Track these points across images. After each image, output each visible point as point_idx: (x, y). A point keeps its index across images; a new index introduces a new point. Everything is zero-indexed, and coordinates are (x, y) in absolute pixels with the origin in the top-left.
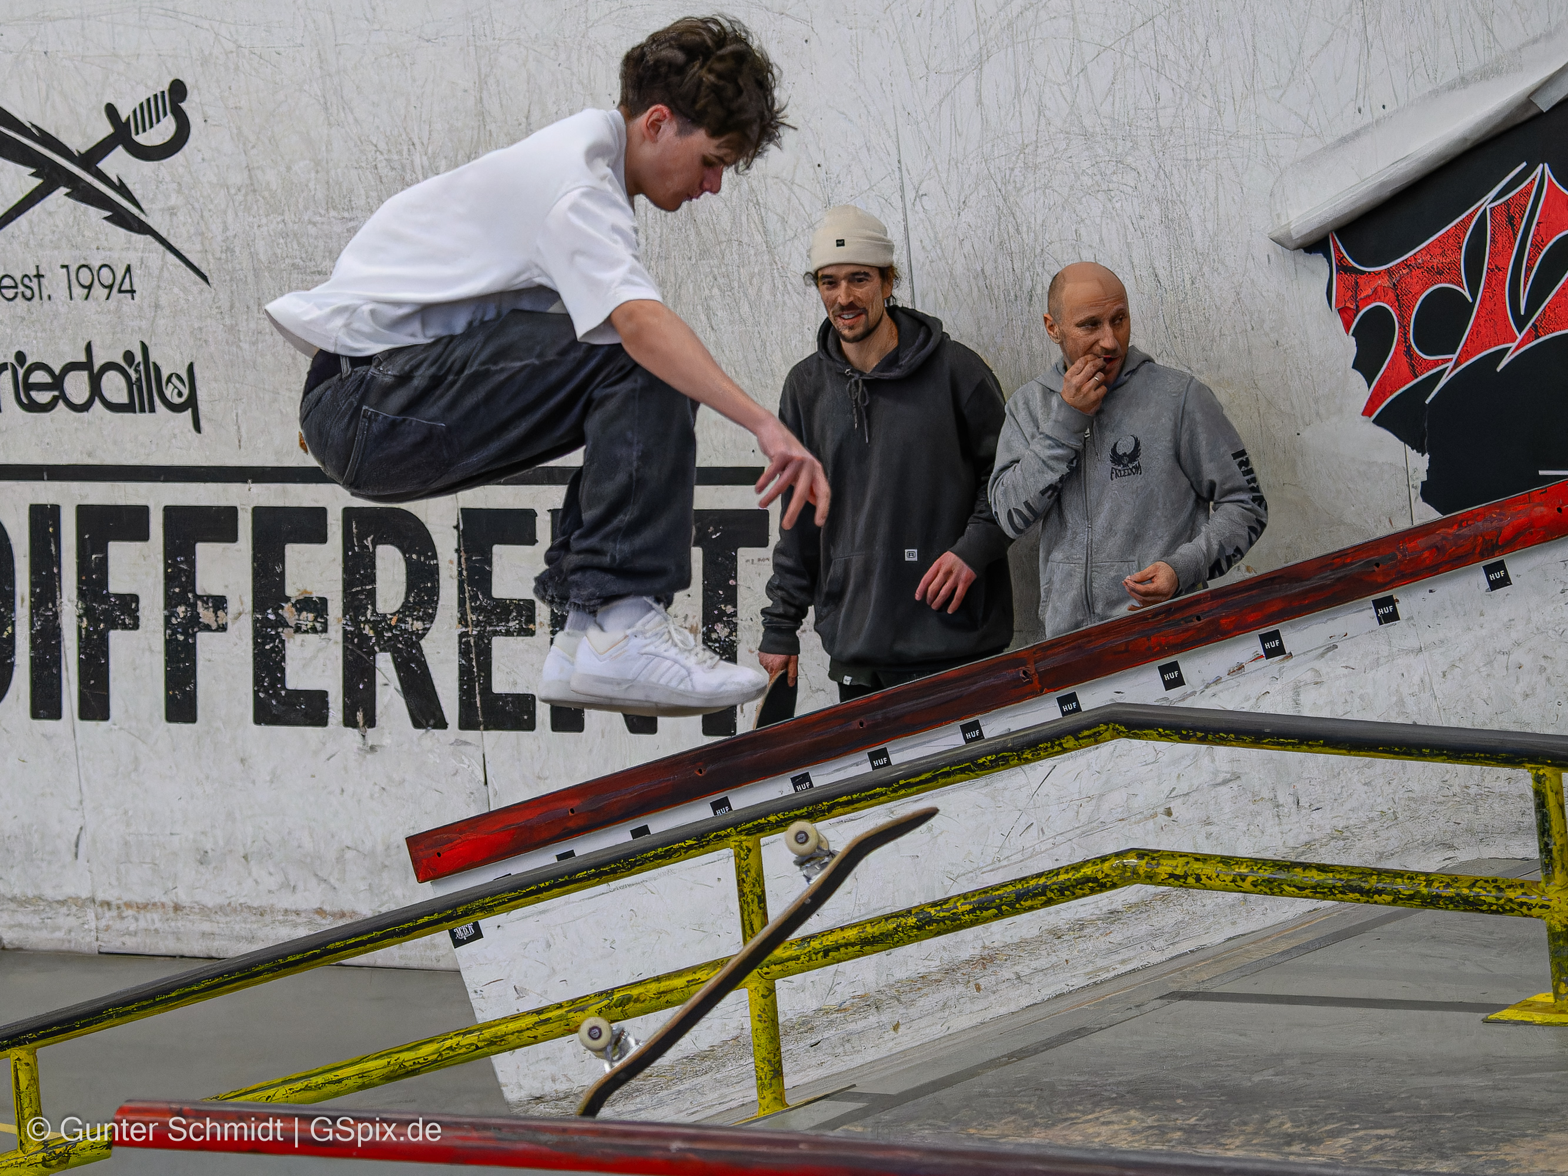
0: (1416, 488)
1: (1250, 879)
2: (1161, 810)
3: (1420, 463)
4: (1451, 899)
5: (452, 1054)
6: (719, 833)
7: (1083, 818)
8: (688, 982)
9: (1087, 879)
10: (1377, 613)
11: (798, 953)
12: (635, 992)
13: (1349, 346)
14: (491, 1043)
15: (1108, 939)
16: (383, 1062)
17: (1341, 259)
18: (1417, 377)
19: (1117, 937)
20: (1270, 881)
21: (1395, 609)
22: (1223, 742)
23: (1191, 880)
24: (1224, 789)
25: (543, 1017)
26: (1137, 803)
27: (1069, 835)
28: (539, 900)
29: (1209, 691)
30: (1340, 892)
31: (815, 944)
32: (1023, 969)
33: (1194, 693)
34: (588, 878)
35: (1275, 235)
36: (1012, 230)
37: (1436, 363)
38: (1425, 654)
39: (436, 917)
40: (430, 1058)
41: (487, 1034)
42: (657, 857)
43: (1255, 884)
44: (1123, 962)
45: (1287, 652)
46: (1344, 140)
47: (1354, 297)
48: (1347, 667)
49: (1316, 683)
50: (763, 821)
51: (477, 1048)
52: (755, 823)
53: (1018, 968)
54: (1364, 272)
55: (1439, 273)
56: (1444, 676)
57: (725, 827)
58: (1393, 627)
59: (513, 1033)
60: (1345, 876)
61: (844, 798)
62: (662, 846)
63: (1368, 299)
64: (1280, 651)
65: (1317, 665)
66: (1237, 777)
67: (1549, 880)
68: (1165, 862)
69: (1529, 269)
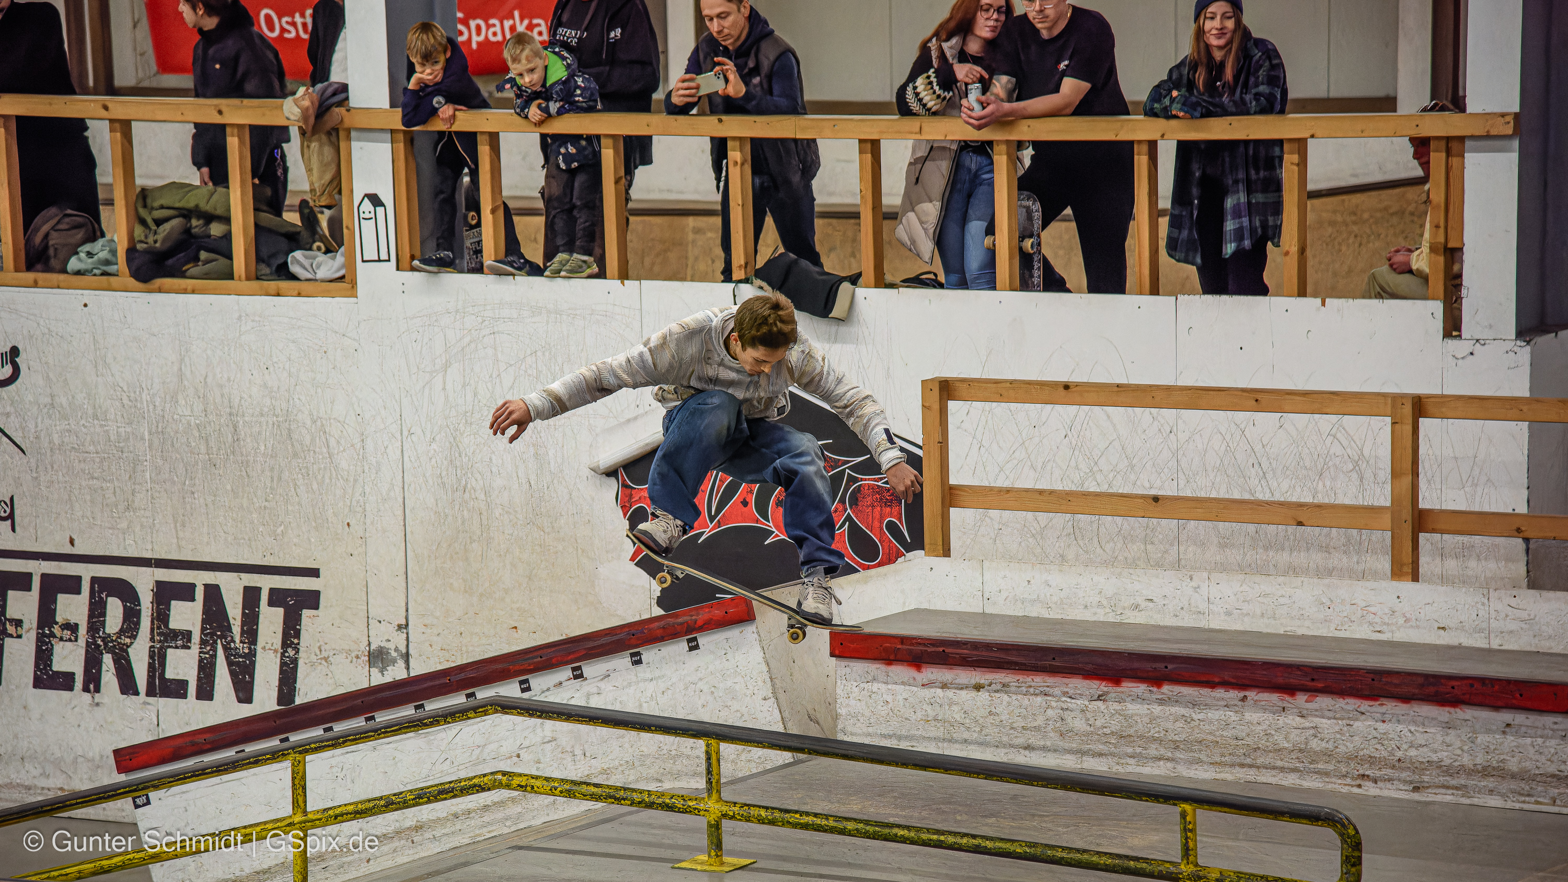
0: (654, 598)
1: (559, 789)
2: (515, 754)
3: (657, 587)
4: (660, 804)
5: (129, 862)
6: (284, 753)
7: (474, 757)
8: (263, 830)
9: (475, 786)
10: (631, 659)
11: (321, 816)
13: (626, 524)
14: (151, 857)
15: (483, 819)
17: (624, 480)
19: (487, 818)
20: (569, 791)
21: (640, 658)
22: (550, 718)
23: (529, 788)
24: (548, 747)
26: (503, 750)
27: (467, 765)
28: (185, 783)
29: (545, 693)
30: (605, 798)
31: (331, 812)
32: (437, 833)
33: (536, 694)
34: (212, 772)
35: (592, 466)
36: (457, 455)
38: (654, 682)
39: (125, 790)
40: (117, 864)
41: (149, 852)
42: (250, 763)
43: (561, 792)
45: (585, 677)
46: (629, 421)
47: (629, 501)
48: (614, 686)
49: (598, 691)
50: (308, 747)
51: (143, 860)
52: (304, 748)
53: (435, 832)
54: (635, 488)
56: (663, 693)
57: (287, 750)
58: (639, 668)
59: (164, 853)
60: (607, 790)
61: (351, 738)
62: (252, 758)
63: (636, 502)
64: (581, 676)
65: (599, 684)
66: (554, 739)
67: (710, 797)
68: (514, 779)
69: (718, 492)
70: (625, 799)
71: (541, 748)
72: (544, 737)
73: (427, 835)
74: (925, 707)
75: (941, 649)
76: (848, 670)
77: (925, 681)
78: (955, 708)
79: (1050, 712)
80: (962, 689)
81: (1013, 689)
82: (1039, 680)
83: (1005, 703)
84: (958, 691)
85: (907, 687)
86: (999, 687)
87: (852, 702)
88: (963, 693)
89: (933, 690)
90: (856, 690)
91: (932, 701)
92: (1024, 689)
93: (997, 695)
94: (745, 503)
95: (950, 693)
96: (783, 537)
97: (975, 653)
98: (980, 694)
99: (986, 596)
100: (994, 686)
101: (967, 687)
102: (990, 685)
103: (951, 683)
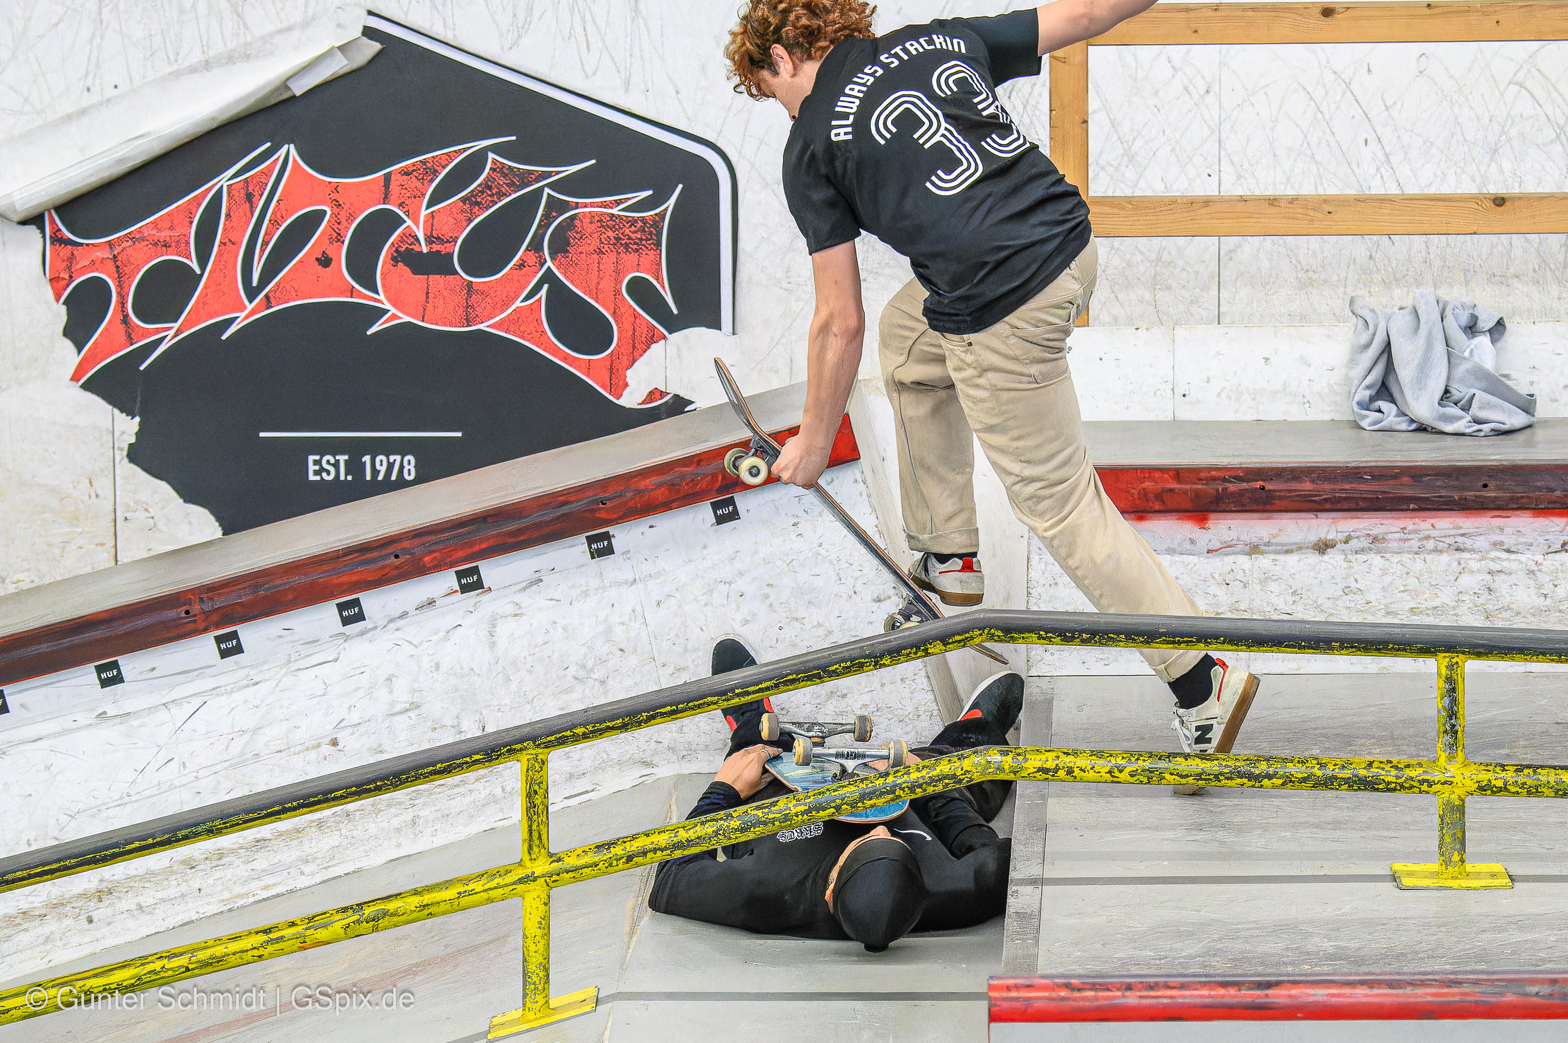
0: (122, 450)
2: (328, 740)
3: (128, 427)
4: (1346, 781)
5: (156, 976)
6: (513, 747)
7: (234, 751)
8: (459, 893)
10: (590, 547)
11: (597, 859)
12: (391, 906)
13: (59, 314)
14: (205, 963)
15: (250, 866)
17: (55, 230)
18: (132, 344)
19: (259, 864)
21: (610, 544)
23: (1062, 774)
24: (400, 719)
25: (273, 936)
26: (298, 735)
27: (218, 768)
29: (392, 626)
30: (1228, 778)
31: (617, 850)
32: (147, 899)
33: (375, 628)
37: (158, 331)
38: (641, 586)
39: (150, 841)
40: (126, 983)
41: (201, 955)
42: (434, 771)
44: (266, 888)
45: (486, 585)
47: (68, 268)
48: (551, 599)
49: (516, 615)
50: (568, 733)
51: (188, 969)
52: (558, 736)
53: (141, 899)
54: (81, 244)
55: (166, 245)
56: (658, 604)
57: (521, 741)
58: (607, 561)
59: (236, 952)
61: (668, 708)
62: (442, 762)
63: (83, 270)
64: (479, 585)
65: (518, 598)
66: (415, 706)
67: (1451, 758)
68: (1033, 757)
69: (265, 243)
70: (1269, 777)
71: (387, 723)
72: (392, 704)
73: (124, 905)
74: (1213, 589)
75: (1258, 484)
77: (1215, 544)
78: (1274, 586)
79: (1466, 581)
80: (1287, 552)
81: (1394, 545)
82: (1445, 525)
83: (1376, 571)
84: (1281, 557)
85: (1178, 558)
86: (1365, 543)
88: (1292, 559)
89: (1231, 559)
91: (1228, 578)
93: (1361, 558)
94: (325, 261)
95: (1264, 562)
96: (406, 319)
97: (1327, 486)
98: (1326, 558)
99: (1179, 391)
100: (1354, 543)
101: (1300, 548)
102: (1346, 542)
103: (1268, 544)
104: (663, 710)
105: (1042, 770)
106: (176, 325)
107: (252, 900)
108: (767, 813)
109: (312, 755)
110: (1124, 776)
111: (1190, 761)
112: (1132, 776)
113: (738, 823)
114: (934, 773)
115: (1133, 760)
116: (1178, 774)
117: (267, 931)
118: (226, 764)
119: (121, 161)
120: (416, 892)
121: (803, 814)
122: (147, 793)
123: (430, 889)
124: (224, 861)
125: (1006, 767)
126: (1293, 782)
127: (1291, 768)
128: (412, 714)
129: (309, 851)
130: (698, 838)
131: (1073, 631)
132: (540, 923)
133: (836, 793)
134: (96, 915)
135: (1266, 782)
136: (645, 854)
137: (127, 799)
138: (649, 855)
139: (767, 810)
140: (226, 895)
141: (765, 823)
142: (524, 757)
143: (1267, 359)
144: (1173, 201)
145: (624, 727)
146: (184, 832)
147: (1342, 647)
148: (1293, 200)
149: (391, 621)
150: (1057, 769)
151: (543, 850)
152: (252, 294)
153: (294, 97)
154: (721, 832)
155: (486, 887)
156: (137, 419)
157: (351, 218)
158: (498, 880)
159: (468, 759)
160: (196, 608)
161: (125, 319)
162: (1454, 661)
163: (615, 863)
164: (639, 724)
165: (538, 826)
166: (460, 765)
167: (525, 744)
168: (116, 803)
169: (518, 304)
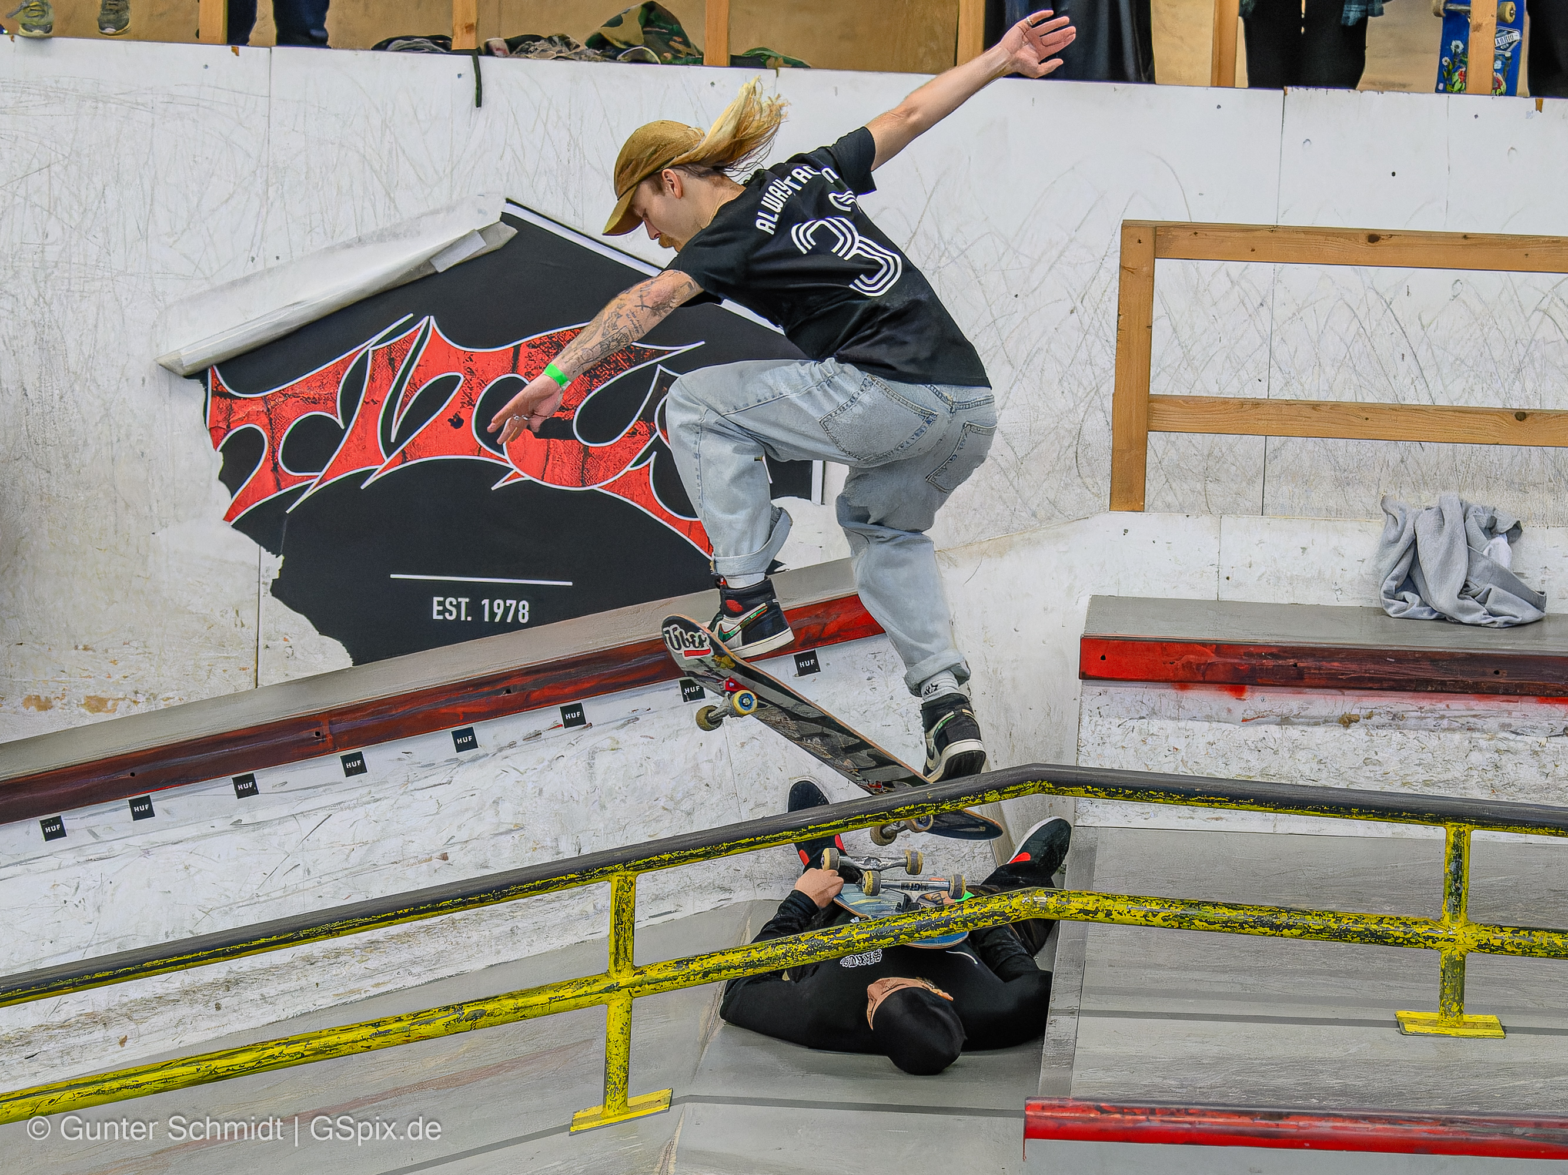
0: (266, 584)
2: (438, 854)
3: (273, 564)
4: (1359, 934)
5: (273, 1061)
6: (605, 868)
8: (551, 999)
10: (683, 691)
12: (489, 1007)
13: (217, 460)
14: (318, 1052)
15: (363, 965)
16: (193, 1069)
17: (217, 385)
18: (281, 490)
19: (372, 964)
20: (1180, 918)
23: (1101, 916)
25: (380, 1029)
26: (413, 849)
27: (336, 876)
29: (502, 754)
30: (1251, 927)
31: (695, 966)
32: (270, 990)
33: (486, 755)
35: (164, 363)
37: (302, 479)
38: (727, 728)
39: (274, 938)
40: (246, 1066)
41: (315, 1044)
42: (533, 888)
44: (377, 985)
45: (587, 722)
47: (227, 419)
48: (646, 737)
49: (614, 750)
51: (303, 1056)
53: (264, 991)
54: (240, 398)
55: (315, 402)
56: (743, 746)
57: (612, 864)
58: (698, 704)
59: (345, 1044)
61: (748, 840)
62: (540, 879)
63: (242, 421)
64: (581, 720)
65: (615, 734)
66: (520, 828)
67: (1455, 918)
68: (1076, 899)
69: (404, 404)
70: (1290, 927)
71: (492, 842)
72: (500, 824)
73: (252, 994)
74: (1246, 755)
75: (1292, 662)
76: (1103, 700)
77: (1250, 714)
78: (1301, 755)
79: (1476, 758)
80: (1317, 724)
81: (1411, 722)
82: (1459, 707)
83: (1394, 745)
84: (1309, 729)
85: (1215, 725)
86: (1385, 719)
87: (1108, 751)
88: (1319, 730)
89: (1264, 727)
90: (1119, 731)
91: (1260, 745)
92: (1431, 722)
93: (1382, 732)
94: (457, 423)
95: (1294, 732)
96: (527, 477)
97: (1354, 667)
98: (1349, 731)
99: (1224, 574)
100: (1375, 719)
101: (1326, 721)
102: (1369, 717)
103: (1298, 716)
104: (743, 841)
105: (1081, 911)
106: (321, 474)
107: (364, 996)
108: (832, 939)
109: (424, 866)
110: (1158, 920)
111: (1218, 910)
112: (1164, 920)
113: (805, 947)
114: (986, 910)
115: (1166, 906)
116: (1206, 921)
117: (376, 1025)
118: (346, 872)
119: (279, 325)
120: (512, 996)
121: (865, 941)
122: (273, 895)
123: (524, 993)
124: (342, 958)
125: (1051, 907)
126: (1311, 933)
127: (1310, 921)
128: (516, 835)
129: (417, 954)
130: (768, 958)
131: (1117, 788)
132: (622, 1029)
133: (896, 924)
134: (224, 1002)
135: (1286, 932)
136: (719, 970)
137: (256, 900)
138: (724, 972)
139: (832, 936)
140: (341, 990)
141: (830, 948)
142: (615, 878)
143: (1304, 549)
144: (1225, 402)
145: (707, 855)
146: (305, 932)
147: (1360, 813)
148: (1335, 406)
149: (501, 750)
150: (1096, 912)
151: (627, 963)
152: (389, 448)
153: (437, 273)
154: (790, 954)
155: (575, 994)
156: (282, 557)
157: (482, 384)
158: (588, 989)
159: (564, 878)
160: (325, 730)
161: (276, 467)
162: (1461, 830)
163: (692, 978)
164: (719, 853)
165: (625, 941)
166: (558, 882)
167: (616, 866)
168: (248, 902)
169: (628, 468)
